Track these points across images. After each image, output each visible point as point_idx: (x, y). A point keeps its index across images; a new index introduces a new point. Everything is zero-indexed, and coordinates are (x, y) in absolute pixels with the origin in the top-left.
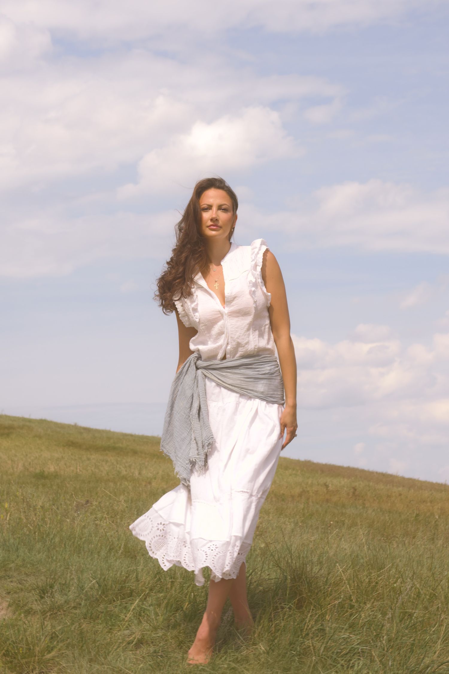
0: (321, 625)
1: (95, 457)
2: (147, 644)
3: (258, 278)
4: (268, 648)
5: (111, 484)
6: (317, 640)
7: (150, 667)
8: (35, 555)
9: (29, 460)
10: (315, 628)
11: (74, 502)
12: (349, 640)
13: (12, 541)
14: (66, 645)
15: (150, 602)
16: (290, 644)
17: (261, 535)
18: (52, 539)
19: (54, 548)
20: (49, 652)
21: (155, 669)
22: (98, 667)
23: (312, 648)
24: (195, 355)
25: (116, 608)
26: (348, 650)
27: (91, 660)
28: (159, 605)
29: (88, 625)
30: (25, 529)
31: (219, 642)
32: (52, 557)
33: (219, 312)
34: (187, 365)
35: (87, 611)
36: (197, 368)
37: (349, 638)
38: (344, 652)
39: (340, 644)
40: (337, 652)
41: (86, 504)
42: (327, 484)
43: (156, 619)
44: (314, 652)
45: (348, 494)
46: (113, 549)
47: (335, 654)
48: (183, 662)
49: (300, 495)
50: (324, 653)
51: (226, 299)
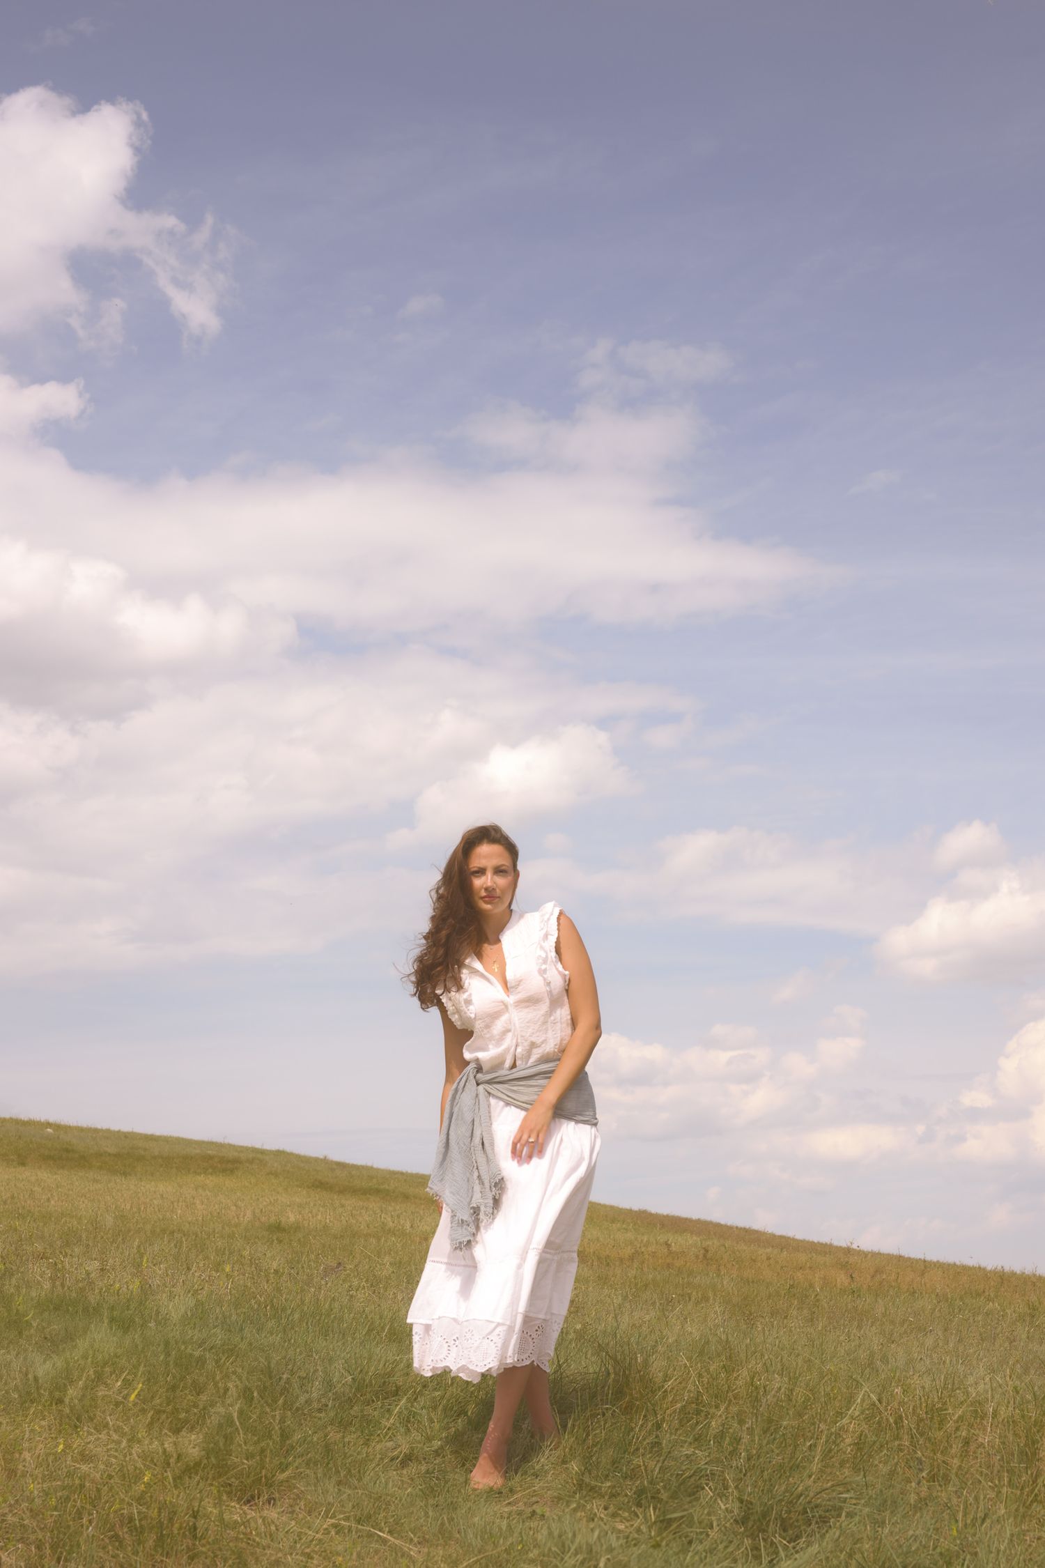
0: (656, 1437)
1: (350, 1202)
2: (417, 1460)
3: (550, 951)
4: (583, 1468)
5: (374, 1241)
6: (650, 1458)
7: (421, 1493)
8: (265, 1337)
9: (261, 1206)
10: (647, 1441)
11: (321, 1265)
12: (693, 1458)
13: (234, 1317)
14: (305, 1461)
15: (422, 1404)
16: (614, 1463)
17: (577, 1311)
18: (289, 1315)
19: (292, 1328)
20: (283, 1471)
21: (428, 1495)
22: (350, 1492)
23: (643, 1468)
24: (472, 1065)
25: (375, 1411)
26: (692, 1471)
27: (339, 1483)
28: (435, 1408)
29: (336, 1434)
30: (253, 1301)
31: (516, 1459)
32: (289, 1341)
33: (502, 1002)
34: (464, 1079)
35: (336, 1415)
36: (478, 1084)
37: (694, 1455)
38: (686, 1475)
39: (682, 1463)
40: (678, 1475)
41: (337, 1267)
42: (669, 1242)
43: (430, 1427)
44: (646, 1473)
45: (697, 1257)
46: (373, 1330)
47: (674, 1476)
48: (466, 1486)
49: (632, 1258)
50: (659, 1476)
51: (508, 984)
